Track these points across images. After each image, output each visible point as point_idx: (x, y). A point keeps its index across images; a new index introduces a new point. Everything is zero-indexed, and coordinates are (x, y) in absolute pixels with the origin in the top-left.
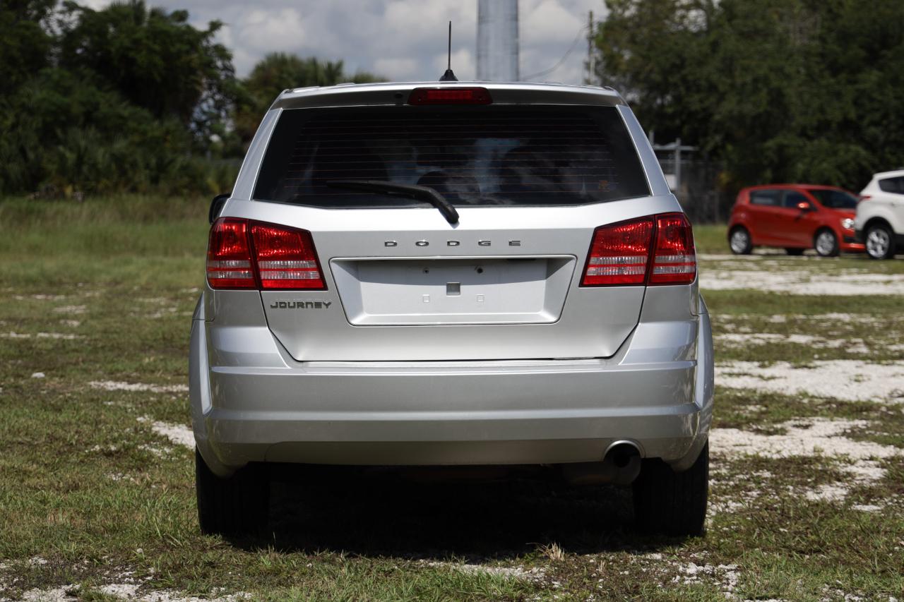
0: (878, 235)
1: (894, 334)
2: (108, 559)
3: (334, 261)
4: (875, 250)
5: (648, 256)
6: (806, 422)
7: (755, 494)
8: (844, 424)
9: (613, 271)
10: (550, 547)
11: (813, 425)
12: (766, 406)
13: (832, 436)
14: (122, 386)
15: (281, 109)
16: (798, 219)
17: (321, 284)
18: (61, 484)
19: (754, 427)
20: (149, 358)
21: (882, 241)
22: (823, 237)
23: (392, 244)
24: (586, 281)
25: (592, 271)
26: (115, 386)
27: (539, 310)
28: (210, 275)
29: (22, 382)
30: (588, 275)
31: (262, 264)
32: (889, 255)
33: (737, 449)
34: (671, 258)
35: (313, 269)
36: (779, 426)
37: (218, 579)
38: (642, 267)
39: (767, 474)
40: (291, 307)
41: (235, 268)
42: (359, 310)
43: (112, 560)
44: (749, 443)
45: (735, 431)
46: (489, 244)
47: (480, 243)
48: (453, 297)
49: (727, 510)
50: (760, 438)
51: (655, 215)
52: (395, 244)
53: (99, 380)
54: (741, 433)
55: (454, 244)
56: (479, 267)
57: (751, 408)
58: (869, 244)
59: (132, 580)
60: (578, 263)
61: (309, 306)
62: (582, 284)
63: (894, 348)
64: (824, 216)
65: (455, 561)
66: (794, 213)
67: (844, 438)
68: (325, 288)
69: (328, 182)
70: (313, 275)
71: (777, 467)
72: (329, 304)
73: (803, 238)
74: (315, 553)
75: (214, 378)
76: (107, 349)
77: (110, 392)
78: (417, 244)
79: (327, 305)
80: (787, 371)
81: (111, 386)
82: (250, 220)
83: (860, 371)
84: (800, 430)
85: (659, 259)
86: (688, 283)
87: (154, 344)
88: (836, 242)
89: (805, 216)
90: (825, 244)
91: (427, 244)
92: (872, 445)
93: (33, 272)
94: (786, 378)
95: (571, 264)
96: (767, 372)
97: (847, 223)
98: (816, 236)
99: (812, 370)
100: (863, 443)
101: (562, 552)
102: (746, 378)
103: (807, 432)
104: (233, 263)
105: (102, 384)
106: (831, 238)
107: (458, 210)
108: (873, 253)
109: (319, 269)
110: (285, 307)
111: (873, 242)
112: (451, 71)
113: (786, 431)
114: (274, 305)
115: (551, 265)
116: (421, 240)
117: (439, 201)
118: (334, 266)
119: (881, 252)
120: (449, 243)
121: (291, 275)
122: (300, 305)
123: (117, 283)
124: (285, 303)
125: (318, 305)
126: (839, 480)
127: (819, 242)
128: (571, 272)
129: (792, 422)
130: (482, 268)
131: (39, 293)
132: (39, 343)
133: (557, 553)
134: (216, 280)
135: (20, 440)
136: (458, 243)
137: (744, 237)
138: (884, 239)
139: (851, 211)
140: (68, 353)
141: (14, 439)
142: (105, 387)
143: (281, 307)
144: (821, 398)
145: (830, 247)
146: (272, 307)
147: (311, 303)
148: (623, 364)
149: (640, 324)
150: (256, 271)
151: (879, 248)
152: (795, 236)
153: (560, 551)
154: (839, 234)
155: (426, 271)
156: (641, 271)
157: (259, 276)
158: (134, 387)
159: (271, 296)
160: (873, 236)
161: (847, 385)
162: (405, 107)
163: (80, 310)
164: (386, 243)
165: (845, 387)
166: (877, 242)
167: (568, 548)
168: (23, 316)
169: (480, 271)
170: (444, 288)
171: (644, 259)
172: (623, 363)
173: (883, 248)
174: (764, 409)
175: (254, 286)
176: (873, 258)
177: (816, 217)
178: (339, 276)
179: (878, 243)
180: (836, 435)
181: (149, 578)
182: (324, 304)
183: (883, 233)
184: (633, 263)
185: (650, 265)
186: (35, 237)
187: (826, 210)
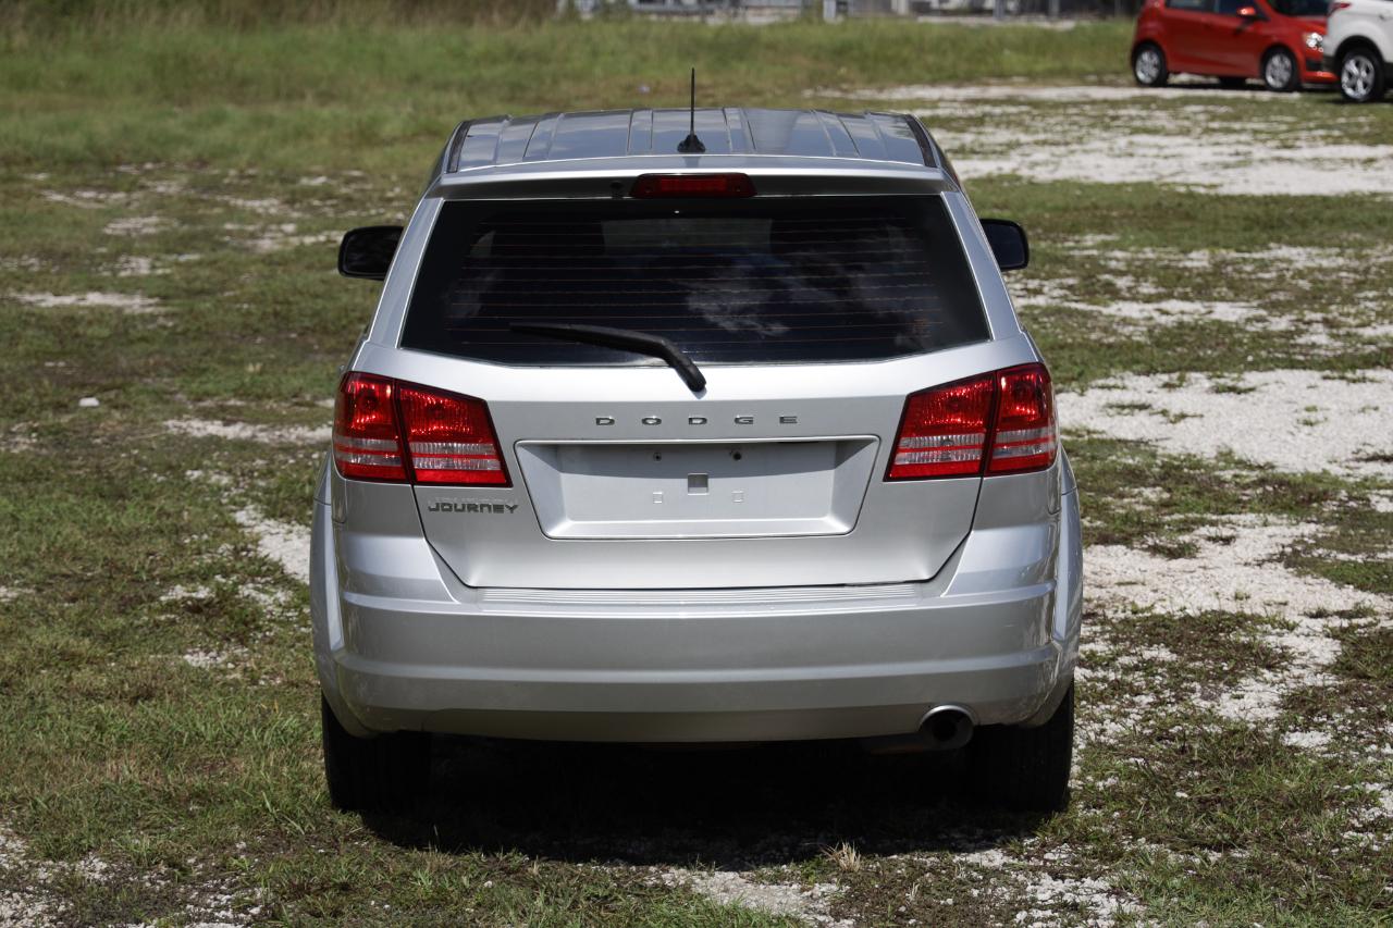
0: (1358, 65)
1: (1369, 302)
2: (196, 864)
3: (523, 446)
4: (1354, 87)
5: (986, 434)
6: (1226, 532)
7: (1146, 699)
8: (1283, 532)
9: (935, 457)
10: (840, 848)
11: (1238, 536)
12: (1169, 490)
13: (1264, 561)
14: (215, 428)
15: (442, 200)
16: (1237, 33)
17: (502, 479)
18: (126, 687)
19: (1150, 542)
20: (254, 366)
21: (1364, 74)
22: (1276, 61)
23: (607, 421)
24: (893, 473)
25: (903, 459)
26: (205, 429)
27: (824, 515)
28: (339, 456)
29: (65, 419)
30: (897, 463)
31: (415, 447)
32: (1376, 95)
33: (1122, 591)
34: (1021, 433)
35: (489, 457)
36: (1185, 538)
37: (355, 917)
38: (977, 450)
39: (1164, 654)
40: (459, 510)
41: (375, 450)
42: (558, 517)
43: (201, 866)
44: (1141, 578)
45: (1120, 549)
46: (751, 422)
47: (737, 420)
48: (698, 494)
49: (1102, 738)
50: (1159, 563)
51: (996, 371)
52: (612, 422)
53: (180, 418)
54: (1130, 553)
55: (699, 422)
56: (735, 452)
57: (1148, 493)
58: (1345, 79)
59: (230, 914)
60: (882, 448)
61: (485, 509)
62: (887, 478)
63: (1368, 332)
64: (1277, 29)
65: (701, 869)
66: (1234, 24)
67: (1280, 566)
68: (509, 484)
69: (512, 324)
70: (492, 465)
71: (1179, 639)
72: (515, 507)
73: (1244, 61)
74: (497, 854)
75: (346, 609)
76: (191, 335)
77: (197, 440)
78: (644, 421)
79: (512, 509)
80: (1206, 396)
81: (198, 429)
82: (396, 380)
83: (1313, 398)
84: (1218, 547)
85: (1002, 437)
86: (1045, 467)
87: (261, 326)
88: (1294, 70)
89: (1249, 28)
90: (1278, 69)
91: (659, 421)
92: (1322, 584)
93: (75, 142)
94: (1202, 416)
95: (872, 448)
96: (1177, 401)
97: (1312, 40)
98: (1265, 60)
99: (1243, 396)
100: (1309, 579)
101: (857, 855)
102: (1142, 416)
103: (1228, 551)
104: (371, 443)
105: (184, 425)
106: (1287, 62)
107: (703, 371)
108: (1349, 91)
109: (500, 456)
110: (450, 510)
111: (1351, 75)
112: (695, 137)
113: (1197, 550)
114: (434, 506)
115: (842, 450)
116: (649, 414)
117: (676, 358)
118: (520, 451)
119: (1362, 91)
120: (691, 419)
121: (458, 464)
122: (472, 507)
123: (203, 162)
124: (449, 504)
125: (498, 508)
126: (1270, 667)
127: (1269, 68)
128: (872, 459)
129: (1204, 531)
130: (741, 452)
131: (86, 186)
132: (90, 323)
133: (849, 857)
134: (348, 464)
135: (64, 570)
136: (704, 420)
137: (1155, 59)
138: (1368, 71)
139: (1320, 19)
140: (131, 342)
141: (57, 570)
142: (189, 430)
143: (444, 510)
144: (1251, 467)
145: (1286, 76)
146: (431, 510)
147: (489, 507)
148: (946, 598)
149: (972, 532)
150: (406, 456)
151: (1360, 84)
152: (1232, 58)
153: (854, 854)
154: (1300, 56)
155: (658, 458)
156: (975, 455)
157: (411, 464)
158: (233, 432)
159: (428, 494)
160: (1351, 67)
161: (1292, 434)
162: (627, 201)
163: (149, 224)
164: (598, 420)
165: (1289, 438)
166: (1357, 75)
167: (864, 851)
168: (64, 246)
169: (737, 457)
170: (685, 482)
171: (978, 438)
172: (948, 594)
173: (1365, 85)
174: (1166, 496)
175: (403, 476)
176: (1348, 100)
177: (1265, 31)
178: (530, 466)
179: (1358, 77)
180: (1270, 561)
181: (255, 911)
182: (508, 507)
183: (1366, 62)
184: (965, 446)
185: (988, 447)
186: (78, 60)
187: (1281, 19)
